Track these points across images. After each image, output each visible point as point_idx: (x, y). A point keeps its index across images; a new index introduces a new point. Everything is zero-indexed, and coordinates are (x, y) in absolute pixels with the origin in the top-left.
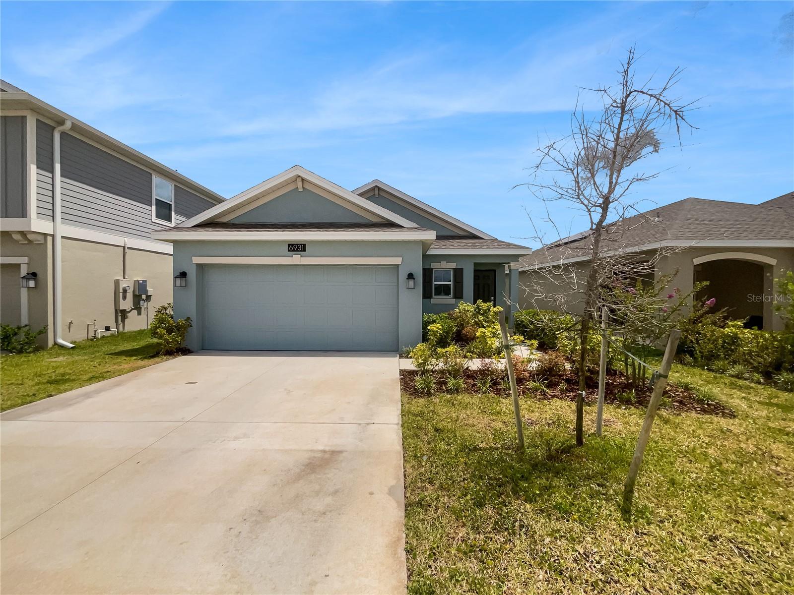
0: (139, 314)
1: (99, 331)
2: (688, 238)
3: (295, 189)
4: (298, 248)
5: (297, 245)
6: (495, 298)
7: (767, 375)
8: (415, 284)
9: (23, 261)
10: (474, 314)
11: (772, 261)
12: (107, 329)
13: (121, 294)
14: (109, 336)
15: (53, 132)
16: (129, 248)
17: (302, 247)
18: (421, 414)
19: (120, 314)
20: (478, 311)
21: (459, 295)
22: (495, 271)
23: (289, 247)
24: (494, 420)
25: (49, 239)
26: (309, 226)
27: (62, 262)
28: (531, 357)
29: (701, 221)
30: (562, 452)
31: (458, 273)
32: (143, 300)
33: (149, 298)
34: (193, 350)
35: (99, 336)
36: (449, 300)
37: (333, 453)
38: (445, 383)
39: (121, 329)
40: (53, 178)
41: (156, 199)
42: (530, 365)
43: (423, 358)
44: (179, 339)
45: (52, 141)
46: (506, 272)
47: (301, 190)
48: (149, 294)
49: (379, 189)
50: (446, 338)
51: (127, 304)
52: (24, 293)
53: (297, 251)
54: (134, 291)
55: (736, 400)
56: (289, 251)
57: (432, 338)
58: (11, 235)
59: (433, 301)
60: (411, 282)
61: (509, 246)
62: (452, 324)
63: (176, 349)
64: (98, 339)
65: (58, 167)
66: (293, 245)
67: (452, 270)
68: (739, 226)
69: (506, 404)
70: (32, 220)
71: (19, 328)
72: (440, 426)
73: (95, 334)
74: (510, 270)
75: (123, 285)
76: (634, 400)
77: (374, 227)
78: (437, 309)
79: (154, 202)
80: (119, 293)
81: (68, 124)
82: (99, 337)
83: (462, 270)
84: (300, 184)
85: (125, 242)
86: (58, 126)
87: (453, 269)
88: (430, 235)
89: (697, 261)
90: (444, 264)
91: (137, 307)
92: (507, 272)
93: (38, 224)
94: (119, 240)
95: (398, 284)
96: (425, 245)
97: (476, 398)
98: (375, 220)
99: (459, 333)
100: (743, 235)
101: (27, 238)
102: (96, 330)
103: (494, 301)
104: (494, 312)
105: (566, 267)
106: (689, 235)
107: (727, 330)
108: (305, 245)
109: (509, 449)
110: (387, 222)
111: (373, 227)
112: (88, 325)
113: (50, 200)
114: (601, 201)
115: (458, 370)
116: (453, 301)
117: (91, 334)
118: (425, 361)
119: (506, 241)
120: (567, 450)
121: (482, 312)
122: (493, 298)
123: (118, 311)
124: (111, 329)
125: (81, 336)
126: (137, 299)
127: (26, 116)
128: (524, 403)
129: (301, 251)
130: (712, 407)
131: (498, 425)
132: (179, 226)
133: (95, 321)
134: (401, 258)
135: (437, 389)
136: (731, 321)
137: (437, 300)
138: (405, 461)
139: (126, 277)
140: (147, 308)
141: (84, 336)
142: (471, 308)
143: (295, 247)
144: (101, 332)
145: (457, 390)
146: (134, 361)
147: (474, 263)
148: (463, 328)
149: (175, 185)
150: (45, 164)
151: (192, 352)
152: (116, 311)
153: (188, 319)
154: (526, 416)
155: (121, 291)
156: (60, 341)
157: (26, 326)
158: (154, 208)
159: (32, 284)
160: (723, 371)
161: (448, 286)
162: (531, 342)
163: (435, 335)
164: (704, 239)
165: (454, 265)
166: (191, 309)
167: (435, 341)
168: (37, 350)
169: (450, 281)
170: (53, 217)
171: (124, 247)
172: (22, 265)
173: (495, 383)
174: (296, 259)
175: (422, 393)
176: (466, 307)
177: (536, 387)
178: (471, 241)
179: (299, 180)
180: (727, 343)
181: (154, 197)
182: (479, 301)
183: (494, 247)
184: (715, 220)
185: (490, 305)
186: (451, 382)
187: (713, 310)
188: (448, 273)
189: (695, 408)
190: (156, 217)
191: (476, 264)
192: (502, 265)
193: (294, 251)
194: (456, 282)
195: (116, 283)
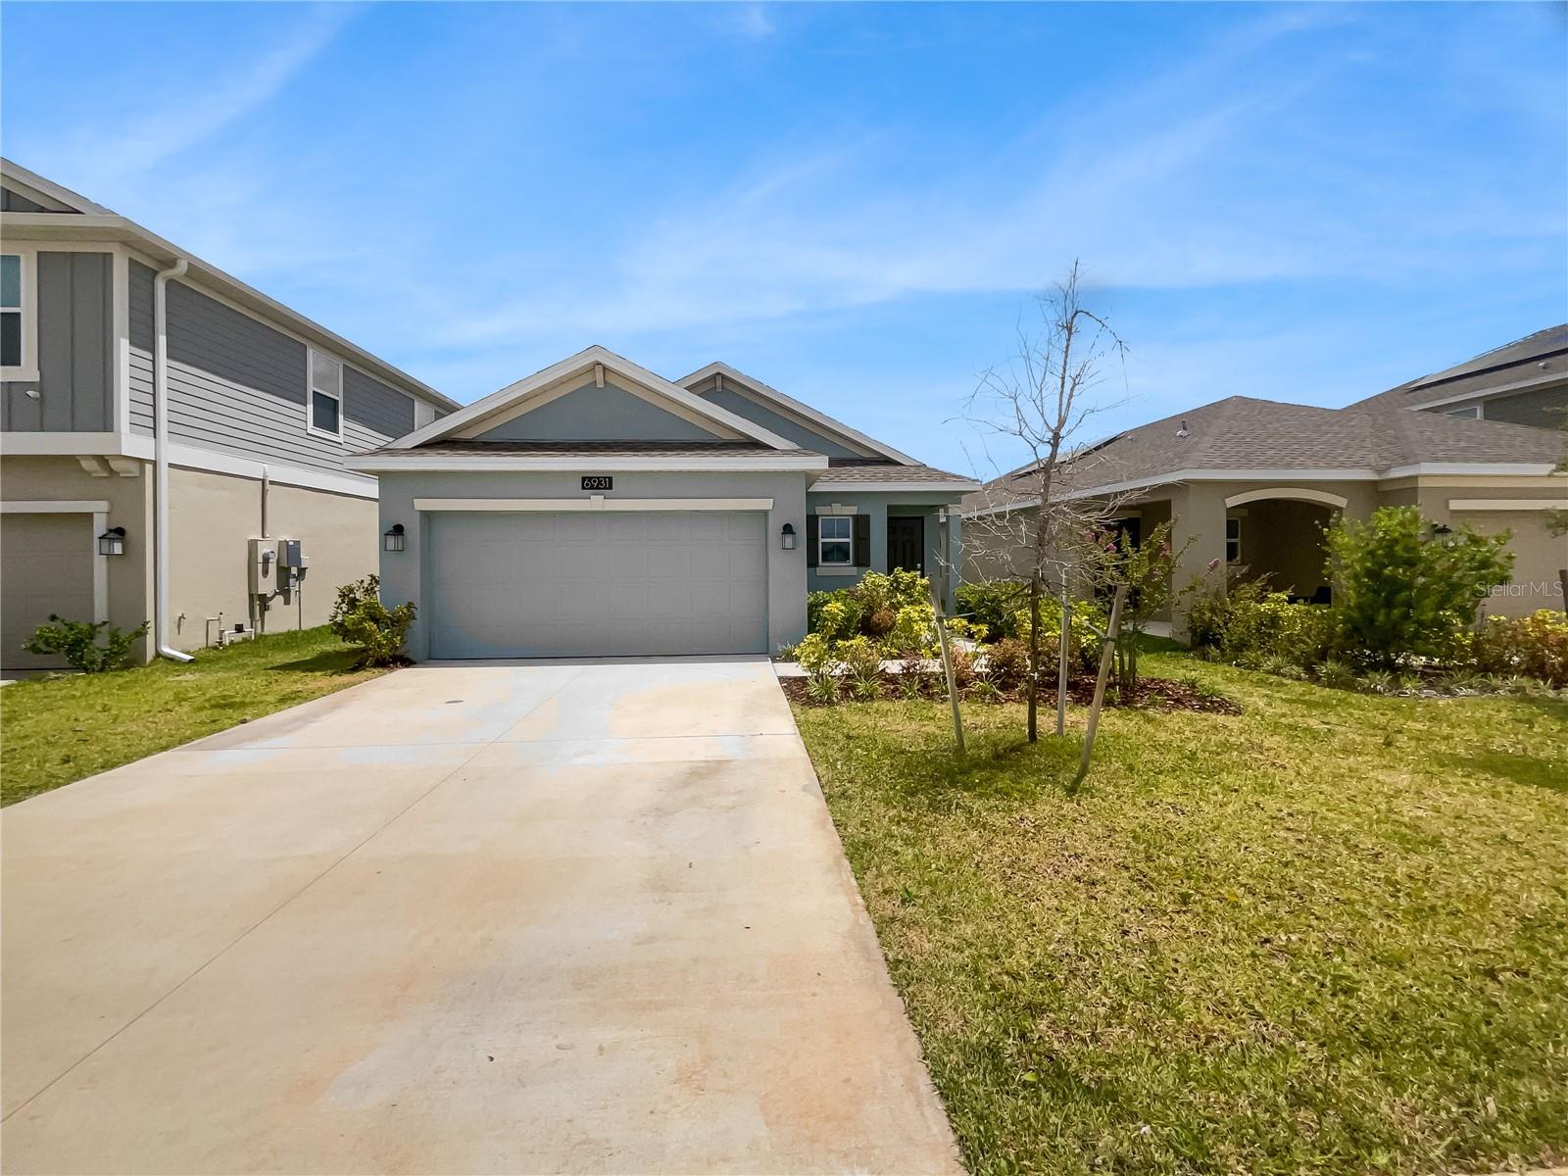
0: (287, 602)
1: (227, 633)
2: (1216, 467)
3: (590, 384)
4: (600, 482)
5: (598, 478)
6: (923, 566)
7: (1309, 669)
8: (794, 542)
9: (98, 508)
10: (889, 591)
11: (1341, 502)
12: (239, 629)
13: (260, 566)
14: (241, 643)
15: (154, 278)
16: (271, 482)
17: (605, 482)
18: (825, 723)
19: (257, 602)
20: (895, 587)
21: (863, 561)
22: (922, 518)
23: (583, 482)
24: (924, 725)
25: (149, 468)
26: (616, 447)
27: (170, 508)
28: (978, 650)
29: (1243, 438)
30: (1011, 751)
31: (862, 523)
32: (294, 576)
33: (302, 572)
34: (414, 658)
35: (227, 642)
36: (846, 569)
37: (719, 762)
38: (853, 688)
39: (259, 630)
40: (153, 362)
41: (314, 392)
42: (976, 662)
43: (816, 655)
44: (396, 640)
45: (153, 295)
46: (941, 521)
47: (600, 385)
48: (303, 566)
49: (724, 377)
50: (847, 628)
51: (267, 585)
52: (100, 565)
53: (597, 488)
54: (278, 561)
55: (1255, 698)
56: (583, 488)
57: (829, 625)
58: (78, 461)
59: (820, 571)
60: (789, 540)
61: (944, 476)
62: (857, 607)
63: (391, 657)
64: (224, 647)
65: (162, 341)
66: (590, 479)
67: (850, 518)
68: (1296, 446)
69: (942, 710)
70: (123, 437)
71: (93, 627)
72: (853, 733)
73: (221, 638)
74: (948, 517)
75: (264, 549)
76: (1117, 700)
77: (727, 449)
78: (832, 584)
79: (310, 397)
80: (255, 564)
81: (182, 267)
82: (228, 644)
83: (867, 517)
84: (599, 376)
85: (265, 472)
86: (162, 270)
87: (853, 516)
88: (819, 463)
89: (1231, 502)
90: (837, 509)
91: (284, 590)
92: (943, 520)
93: (131, 442)
94: (256, 468)
95: (766, 543)
96: (810, 477)
97: (900, 705)
98: (727, 436)
99: (866, 619)
100: (1297, 462)
101: (109, 465)
102: (223, 631)
103: (922, 569)
104: (922, 586)
105: (1015, 514)
106: (1218, 460)
107: (1264, 607)
108: (610, 479)
109: (945, 751)
110: (747, 441)
111: (724, 449)
112: (209, 621)
113: (149, 399)
114: (1050, 435)
115: (872, 670)
116: (854, 571)
117: (213, 639)
118: (820, 659)
119: (940, 469)
120: (1017, 748)
121: (902, 587)
122: (919, 565)
123: (255, 597)
124: (243, 629)
125: (197, 641)
126: (284, 574)
127: (112, 254)
128: (964, 708)
129: (605, 488)
130: (1216, 705)
131: (931, 728)
132: (390, 446)
133: (221, 614)
134: (772, 500)
135: (842, 697)
136: (1274, 591)
137: (826, 569)
138: (814, 766)
139: (267, 535)
140: (300, 591)
141: (202, 643)
142: (883, 580)
143: (595, 482)
144: (230, 636)
145: (870, 697)
146: (319, 680)
148: (873, 614)
149: (344, 365)
150: (143, 338)
151: (415, 663)
152: (251, 596)
153: (410, 606)
154: (968, 720)
155: (260, 560)
156: (166, 650)
157: (105, 623)
158: (310, 407)
159: (118, 548)
160: (1257, 666)
161: (846, 545)
162: (978, 628)
163: (834, 619)
164: (1238, 468)
165: (853, 510)
166: (411, 587)
167: (834, 630)
168: (128, 665)
169: (849, 537)
170: (155, 429)
171: (263, 481)
172: (95, 515)
173: (926, 686)
174: (597, 502)
175: (820, 701)
176: (876, 579)
177: (985, 688)
178: (882, 469)
179: (599, 369)
180: (1265, 625)
181: (311, 388)
182: (898, 570)
183: (920, 479)
184: (1263, 437)
185: (916, 576)
186: (862, 687)
187: (1248, 578)
188: (843, 523)
189: (1193, 706)
190: (314, 425)
191: (889, 507)
192: (934, 508)
193: (592, 488)
194: (858, 538)
195: (253, 546)
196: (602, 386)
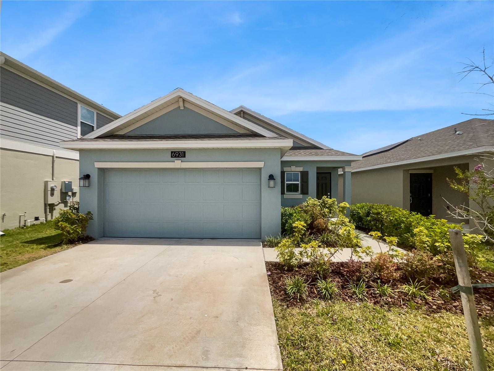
0: (65, 206)
1: (29, 221)
3: (178, 107)
4: (179, 154)
5: (179, 152)
8: (275, 184)
12: (37, 219)
13: (49, 192)
14: (39, 224)
16: (57, 157)
17: (182, 154)
19: (48, 207)
21: (305, 192)
22: (330, 173)
23: (172, 154)
26: (188, 137)
31: (305, 175)
32: (69, 196)
33: (74, 194)
36: (297, 195)
39: (49, 218)
41: (81, 122)
44: (79, 230)
46: (339, 174)
47: (182, 108)
48: (74, 192)
49: (244, 112)
51: (55, 199)
53: (178, 157)
54: (61, 190)
56: (172, 157)
57: (297, 235)
59: (285, 196)
60: (272, 183)
61: (343, 154)
63: (77, 239)
64: (27, 227)
66: (175, 152)
67: (299, 173)
73: (25, 223)
74: (344, 172)
75: (51, 185)
79: (79, 123)
80: (48, 191)
82: (29, 225)
83: (307, 172)
84: (181, 104)
85: (54, 153)
87: (301, 172)
88: (288, 143)
90: (294, 168)
91: (64, 201)
94: (49, 151)
95: (260, 184)
96: (282, 151)
98: (242, 131)
102: (26, 220)
108: (184, 152)
110: (251, 134)
111: (240, 137)
112: (20, 216)
116: (301, 196)
117: (22, 223)
122: (329, 194)
123: (47, 205)
124: (39, 219)
125: (13, 225)
126: (64, 195)
129: (182, 157)
133: (25, 213)
134: (263, 162)
137: (290, 195)
139: (54, 179)
140: (73, 202)
141: (17, 225)
143: (177, 154)
144: (30, 221)
146: (39, 250)
147: (317, 167)
148: (314, 220)
149: (97, 113)
151: (93, 240)
152: (45, 205)
153: (89, 213)
155: (49, 189)
158: (79, 128)
161: (297, 185)
163: (300, 232)
165: (301, 169)
166: (92, 204)
167: (300, 237)
169: (299, 181)
171: (53, 157)
174: (178, 164)
175: (294, 298)
176: (313, 201)
178: (313, 151)
179: (181, 100)
181: (80, 120)
182: (324, 197)
183: (332, 155)
188: (296, 175)
190: (81, 135)
191: (318, 168)
192: (336, 168)
193: (176, 157)
194: (303, 182)
195: (46, 183)
196: (183, 108)
